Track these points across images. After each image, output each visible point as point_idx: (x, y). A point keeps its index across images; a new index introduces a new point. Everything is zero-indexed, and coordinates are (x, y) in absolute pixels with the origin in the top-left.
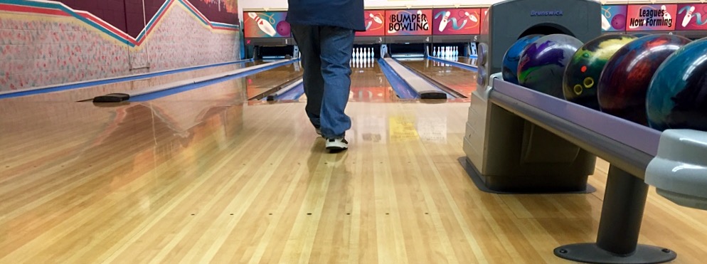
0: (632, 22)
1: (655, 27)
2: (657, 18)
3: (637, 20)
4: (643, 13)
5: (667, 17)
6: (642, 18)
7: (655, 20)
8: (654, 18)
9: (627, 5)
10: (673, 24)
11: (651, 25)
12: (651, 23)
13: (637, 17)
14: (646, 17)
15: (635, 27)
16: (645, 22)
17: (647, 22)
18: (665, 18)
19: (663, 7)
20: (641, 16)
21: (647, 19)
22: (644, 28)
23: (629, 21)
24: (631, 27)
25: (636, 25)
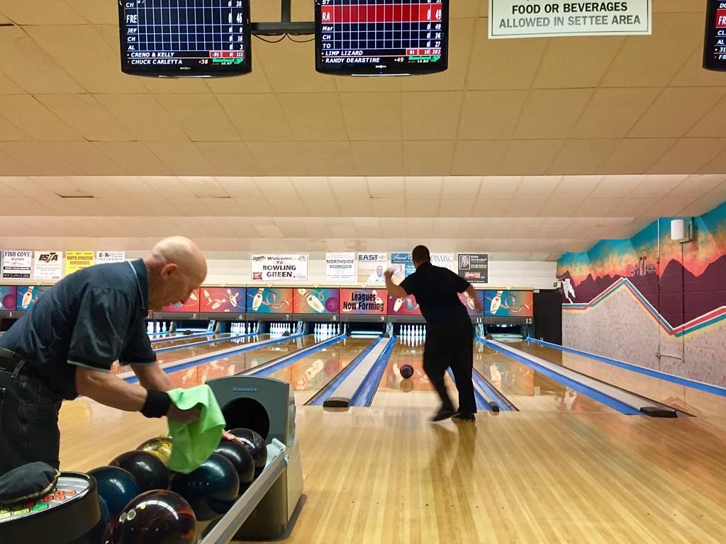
0: (345, 305)
1: (367, 311)
2: (369, 302)
3: (349, 304)
4: (355, 297)
5: (379, 301)
6: (355, 301)
7: (367, 304)
8: (366, 302)
9: (339, 289)
10: (385, 308)
11: (364, 309)
12: (363, 306)
13: (350, 301)
14: (358, 301)
15: (348, 310)
16: (357, 306)
17: (360, 306)
18: (377, 302)
19: (374, 292)
20: (353, 300)
21: (360, 303)
22: (357, 311)
23: (342, 305)
24: (345, 310)
25: (349, 309)
